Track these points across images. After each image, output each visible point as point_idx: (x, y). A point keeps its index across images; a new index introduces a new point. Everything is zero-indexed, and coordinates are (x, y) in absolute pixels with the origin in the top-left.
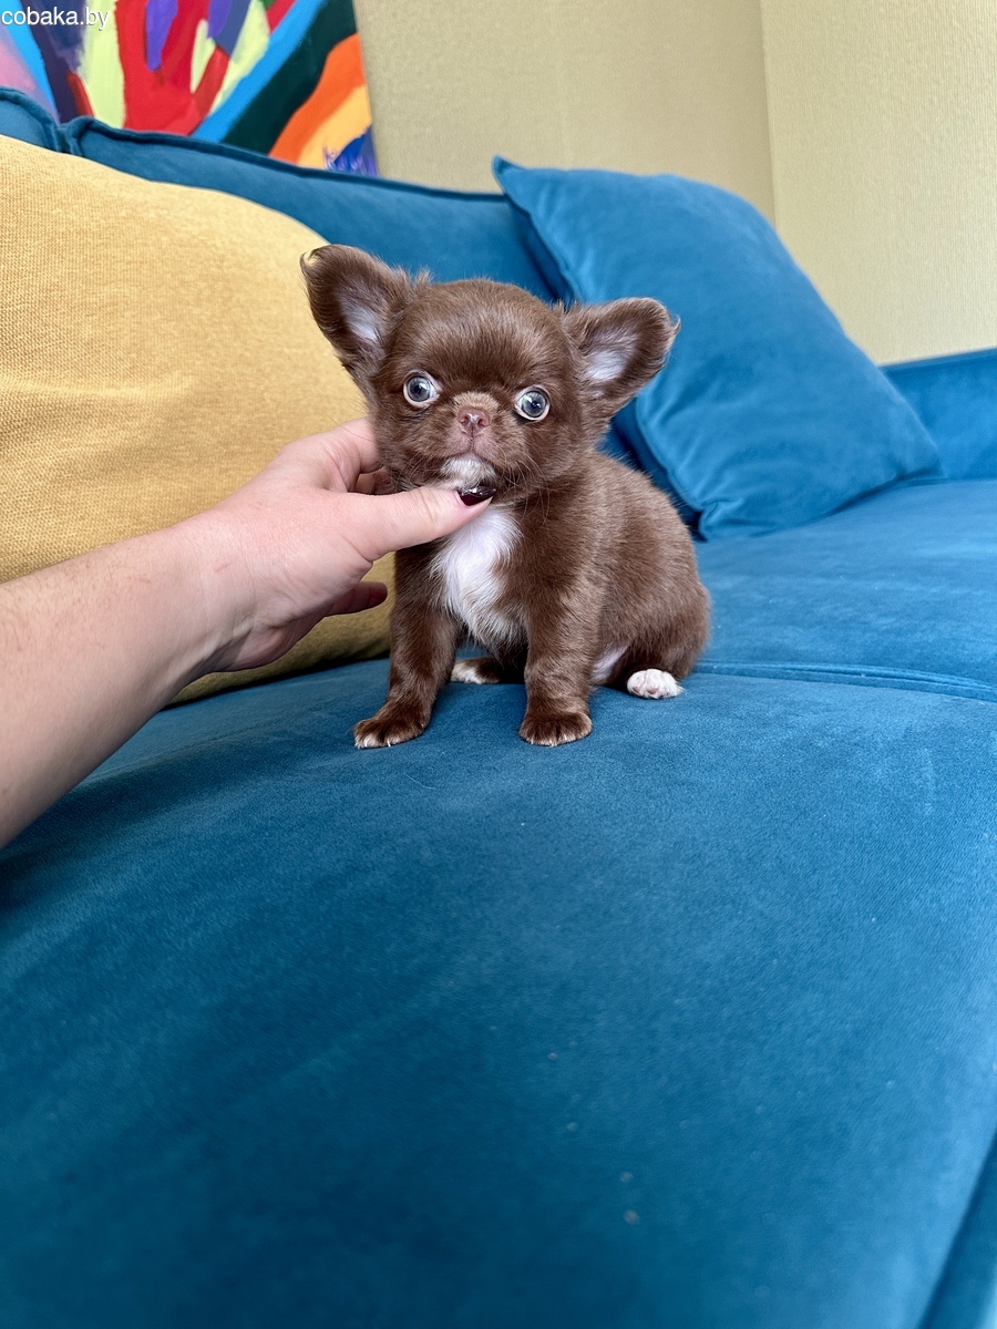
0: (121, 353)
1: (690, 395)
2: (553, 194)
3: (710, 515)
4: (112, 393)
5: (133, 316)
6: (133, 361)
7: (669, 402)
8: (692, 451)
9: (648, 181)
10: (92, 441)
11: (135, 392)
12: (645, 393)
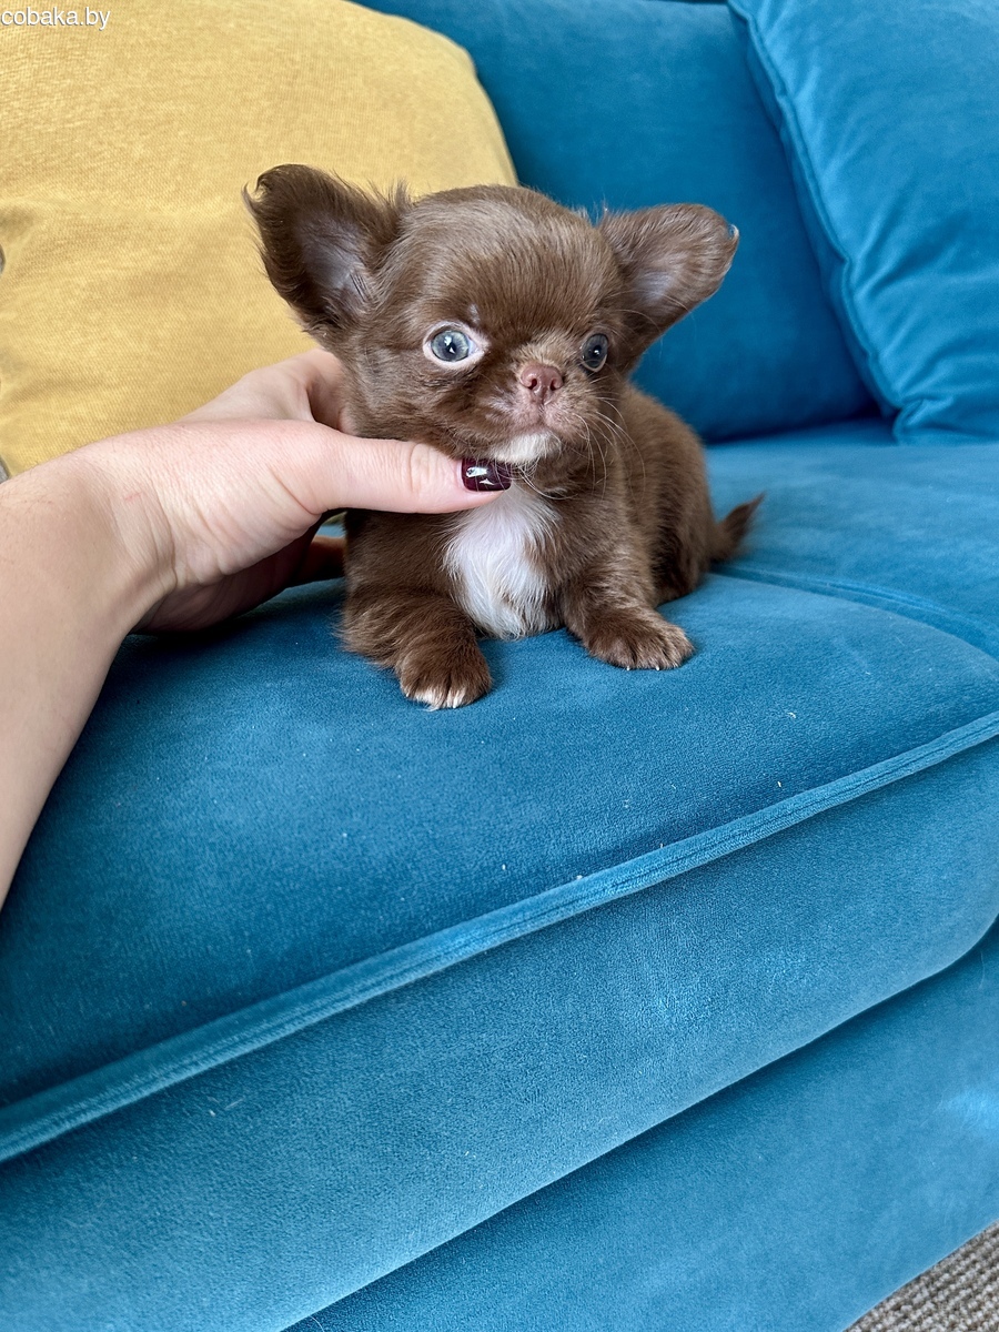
3: (911, 414)
7: (885, 268)
8: (902, 333)
10: (126, 264)
11: (177, 215)
12: (859, 255)
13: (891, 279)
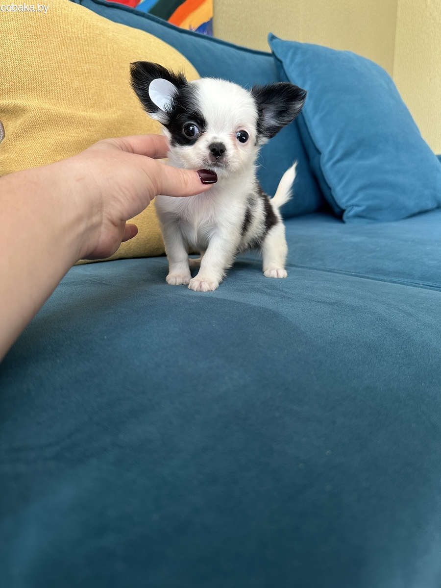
0: (90, 96)
1: (346, 155)
2: (295, 54)
3: (349, 212)
4: (84, 114)
5: (97, 80)
6: (95, 100)
7: (337, 156)
8: (344, 182)
9: (340, 53)
10: (72, 134)
11: (95, 115)
12: (326, 152)
13: (338, 161)
